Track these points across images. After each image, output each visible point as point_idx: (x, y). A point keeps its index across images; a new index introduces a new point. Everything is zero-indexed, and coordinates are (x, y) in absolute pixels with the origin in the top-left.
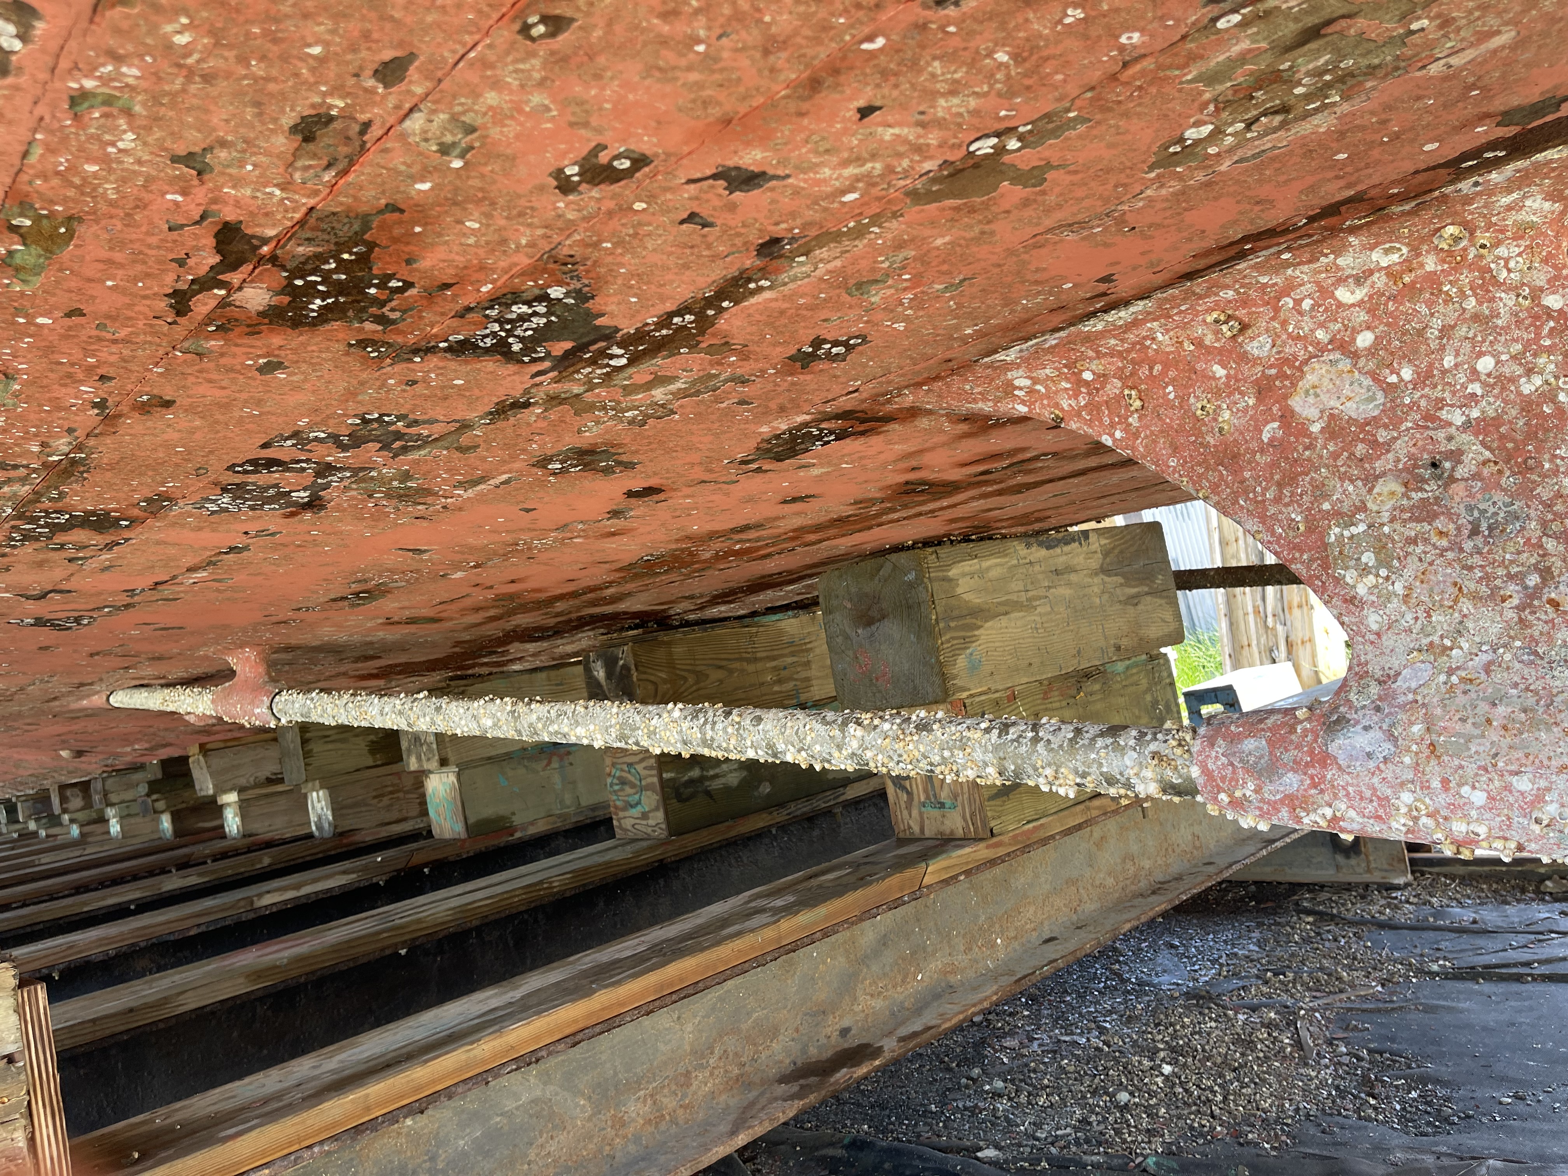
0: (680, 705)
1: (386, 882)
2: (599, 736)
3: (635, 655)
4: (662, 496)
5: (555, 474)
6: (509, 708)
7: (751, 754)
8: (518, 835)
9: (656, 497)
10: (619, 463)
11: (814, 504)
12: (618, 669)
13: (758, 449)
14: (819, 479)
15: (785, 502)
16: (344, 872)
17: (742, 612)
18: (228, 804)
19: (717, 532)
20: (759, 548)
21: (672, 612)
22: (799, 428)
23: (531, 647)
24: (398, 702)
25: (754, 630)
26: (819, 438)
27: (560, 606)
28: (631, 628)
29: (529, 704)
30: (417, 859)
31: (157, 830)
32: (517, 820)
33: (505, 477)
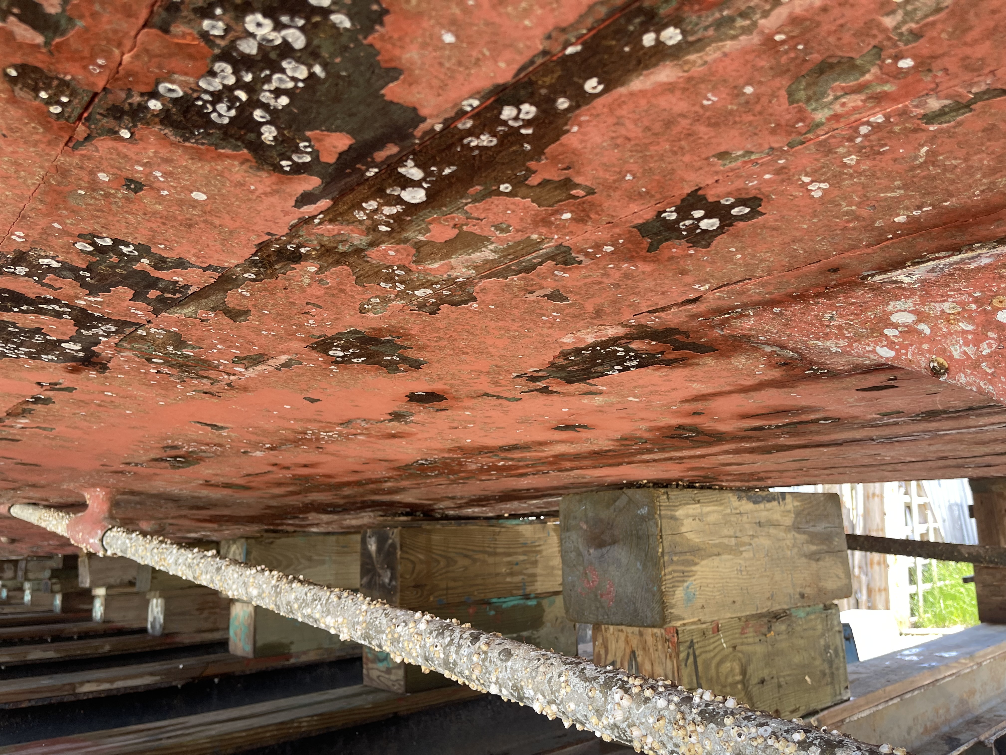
0: (428, 617)
1: (183, 686)
2: (345, 630)
3: (402, 537)
4: (443, 404)
5: (336, 363)
6: (274, 582)
7: (494, 690)
8: (293, 661)
9: (437, 405)
10: (404, 359)
11: (584, 434)
12: (387, 546)
13: (552, 364)
14: (600, 410)
15: (558, 428)
16: (151, 674)
17: (490, 515)
18: (99, 596)
19: (487, 448)
20: (518, 468)
21: (436, 507)
22: (604, 344)
23: (325, 518)
24: (190, 556)
25: (498, 529)
26: (621, 361)
27: (347, 491)
28: (403, 514)
29: (291, 582)
30: (210, 671)
31: (52, 604)
32: (294, 649)
33: (284, 358)
